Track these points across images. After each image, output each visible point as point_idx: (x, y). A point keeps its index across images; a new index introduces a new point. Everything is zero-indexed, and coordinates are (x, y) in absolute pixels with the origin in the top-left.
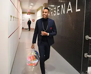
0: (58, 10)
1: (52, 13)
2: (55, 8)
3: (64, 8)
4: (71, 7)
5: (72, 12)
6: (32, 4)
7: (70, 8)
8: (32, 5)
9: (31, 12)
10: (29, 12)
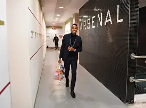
0: (93, 22)
1: (84, 26)
2: (89, 19)
3: (101, 19)
4: (110, 17)
5: (111, 23)
6: (58, 15)
7: (108, 18)
8: (58, 17)
9: (58, 25)
10: (55, 25)
